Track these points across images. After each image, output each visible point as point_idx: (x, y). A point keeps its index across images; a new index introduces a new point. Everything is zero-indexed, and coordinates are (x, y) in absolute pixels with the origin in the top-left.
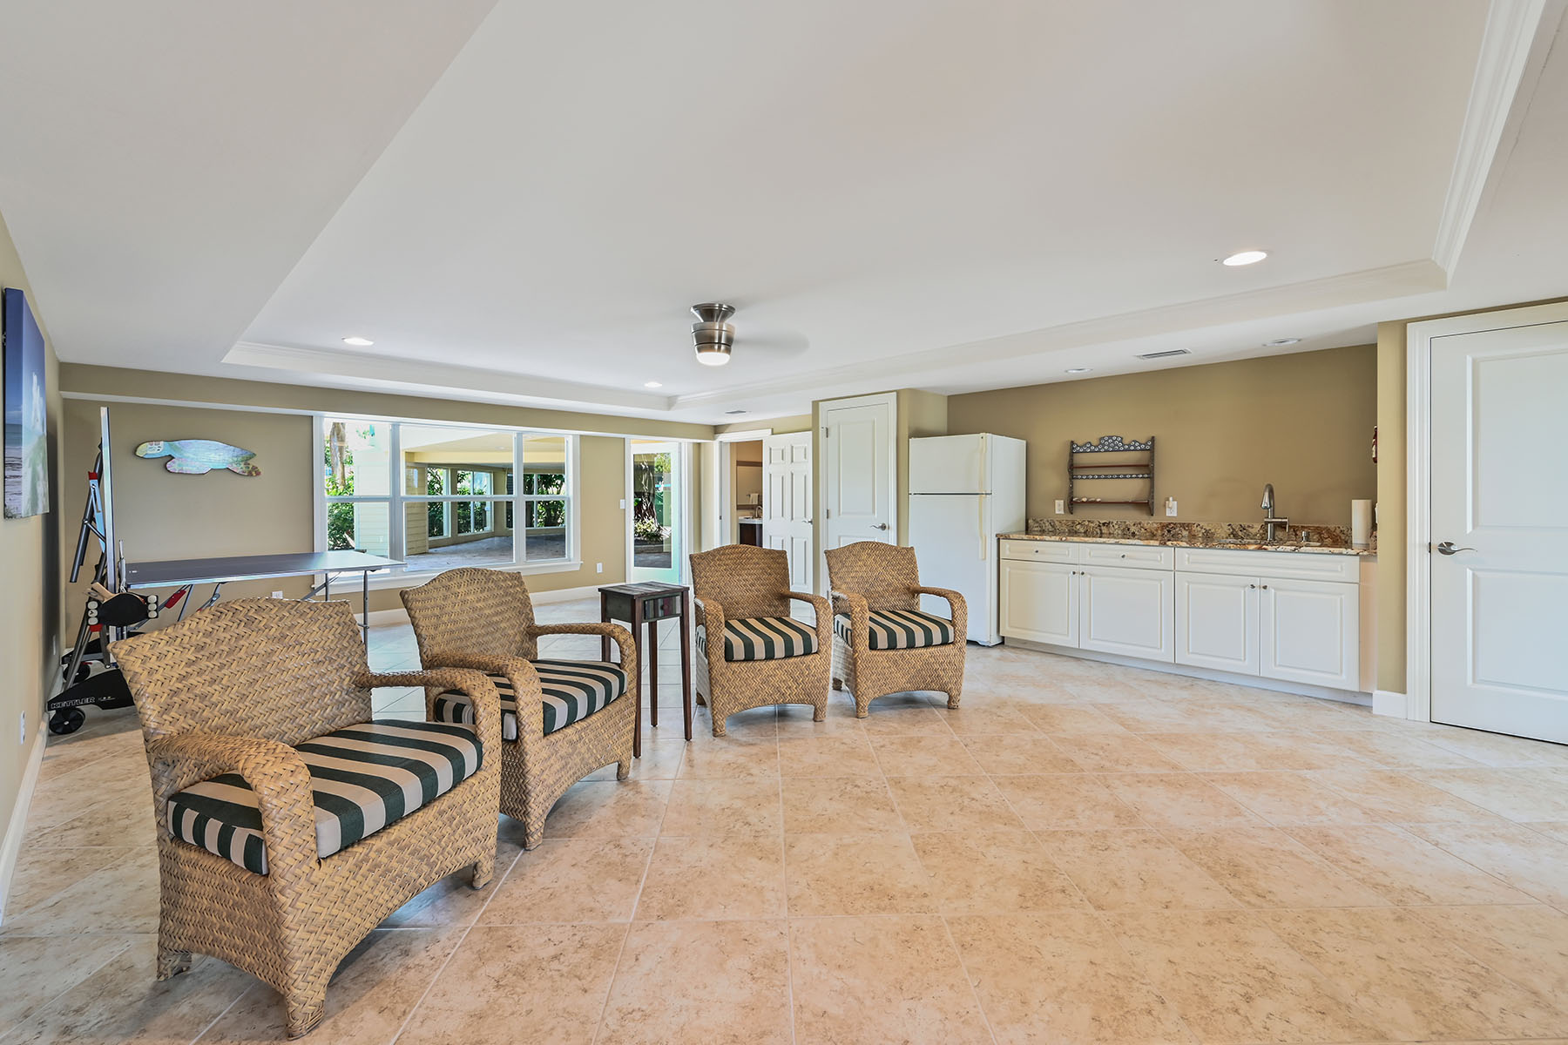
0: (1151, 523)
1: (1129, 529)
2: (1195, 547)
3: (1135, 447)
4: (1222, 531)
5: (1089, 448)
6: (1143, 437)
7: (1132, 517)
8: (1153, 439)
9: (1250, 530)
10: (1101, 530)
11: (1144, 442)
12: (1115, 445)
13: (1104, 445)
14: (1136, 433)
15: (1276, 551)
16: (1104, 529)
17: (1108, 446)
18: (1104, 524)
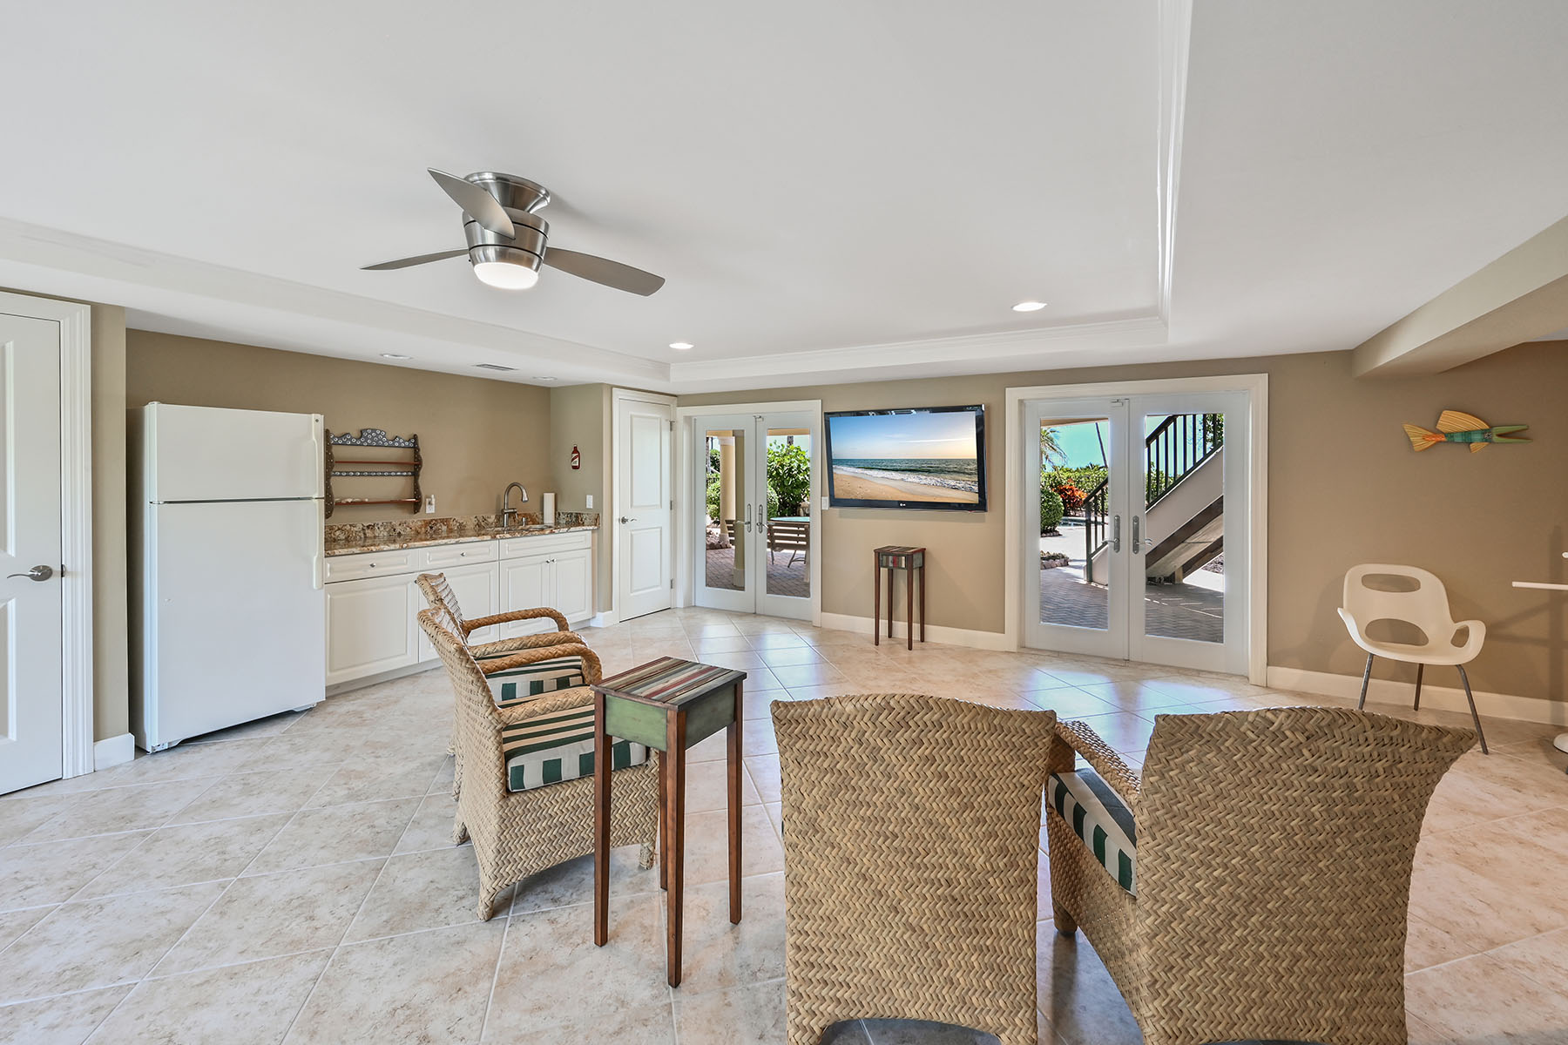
0: (415, 520)
1: (394, 530)
2: (515, 537)
3: (400, 443)
4: (470, 524)
5: (350, 440)
6: (405, 433)
7: (397, 517)
8: (415, 437)
9: (489, 520)
10: (365, 534)
11: (407, 439)
12: (379, 440)
13: (367, 438)
14: (401, 429)
15: (559, 533)
16: (369, 533)
17: (372, 439)
18: (368, 527)
